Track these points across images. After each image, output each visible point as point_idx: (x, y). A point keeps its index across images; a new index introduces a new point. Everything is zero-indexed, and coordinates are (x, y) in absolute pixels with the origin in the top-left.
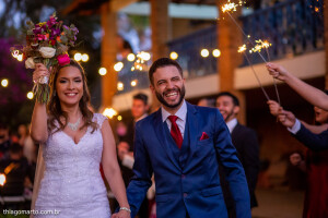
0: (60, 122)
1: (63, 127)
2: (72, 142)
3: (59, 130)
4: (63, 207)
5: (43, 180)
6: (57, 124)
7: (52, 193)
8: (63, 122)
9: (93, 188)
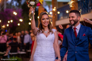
0: (42, 31)
1: (43, 32)
2: (45, 37)
3: (41, 33)
4: (43, 57)
5: (36, 49)
6: (41, 31)
7: (39, 52)
8: (43, 31)
9: (51, 51)
